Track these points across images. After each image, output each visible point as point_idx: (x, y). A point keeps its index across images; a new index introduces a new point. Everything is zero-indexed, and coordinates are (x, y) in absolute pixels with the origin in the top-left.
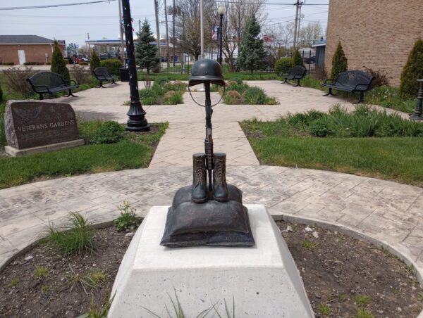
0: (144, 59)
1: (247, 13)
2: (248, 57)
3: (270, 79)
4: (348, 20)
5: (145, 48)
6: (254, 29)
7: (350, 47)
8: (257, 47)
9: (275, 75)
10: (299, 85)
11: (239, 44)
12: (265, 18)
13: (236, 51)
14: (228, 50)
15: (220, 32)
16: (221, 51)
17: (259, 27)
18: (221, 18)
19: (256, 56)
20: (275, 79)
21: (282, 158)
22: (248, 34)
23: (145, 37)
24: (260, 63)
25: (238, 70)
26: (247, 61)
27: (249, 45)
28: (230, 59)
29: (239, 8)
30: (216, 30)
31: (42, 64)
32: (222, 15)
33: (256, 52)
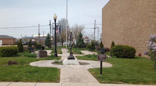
0: (47, 44)
1: (79, 31)
2: (79, 44)
3: (85, 50)
4: (106, 35)
5: (48, 41)
6: (81, 36)
7: (107, 42)
8: (82, 41)
9: (87, 49)
10: (92, 51)
11: (76, 40)
12: (84, 32)
13: (76, 42)
14: (73, 41)
15: (71, 37)
16: (71, 42)
17: (82, 35)
18: (71, 33)
19: (81, 43)
20: (87, 50)
21: (81, 59)
22: (79, 37)
23: (48, 37)
24: (83, 46)
25: (76, 48)
26: (79, 45)
27: (79, 40)
28: (74, 44)
29: (76, 30)
30: (70, 36)
31: (8, 45)
32: (71, 32)
33: (82, 42)
